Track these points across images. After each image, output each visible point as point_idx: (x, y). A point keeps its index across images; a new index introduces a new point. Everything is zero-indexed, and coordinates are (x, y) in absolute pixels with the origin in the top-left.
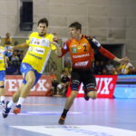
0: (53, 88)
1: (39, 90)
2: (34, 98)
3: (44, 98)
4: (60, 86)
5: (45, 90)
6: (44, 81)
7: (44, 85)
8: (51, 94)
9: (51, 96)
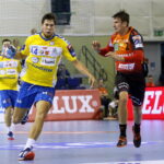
0: (103, 107)
1: (82, 110)
2: (75, 123)
3: (90, 123)
4: (112, 104)
5: (91, 110)
6: (89, 97)
7: (90, 103)
8: (99, 116)
9: (100, 119)
